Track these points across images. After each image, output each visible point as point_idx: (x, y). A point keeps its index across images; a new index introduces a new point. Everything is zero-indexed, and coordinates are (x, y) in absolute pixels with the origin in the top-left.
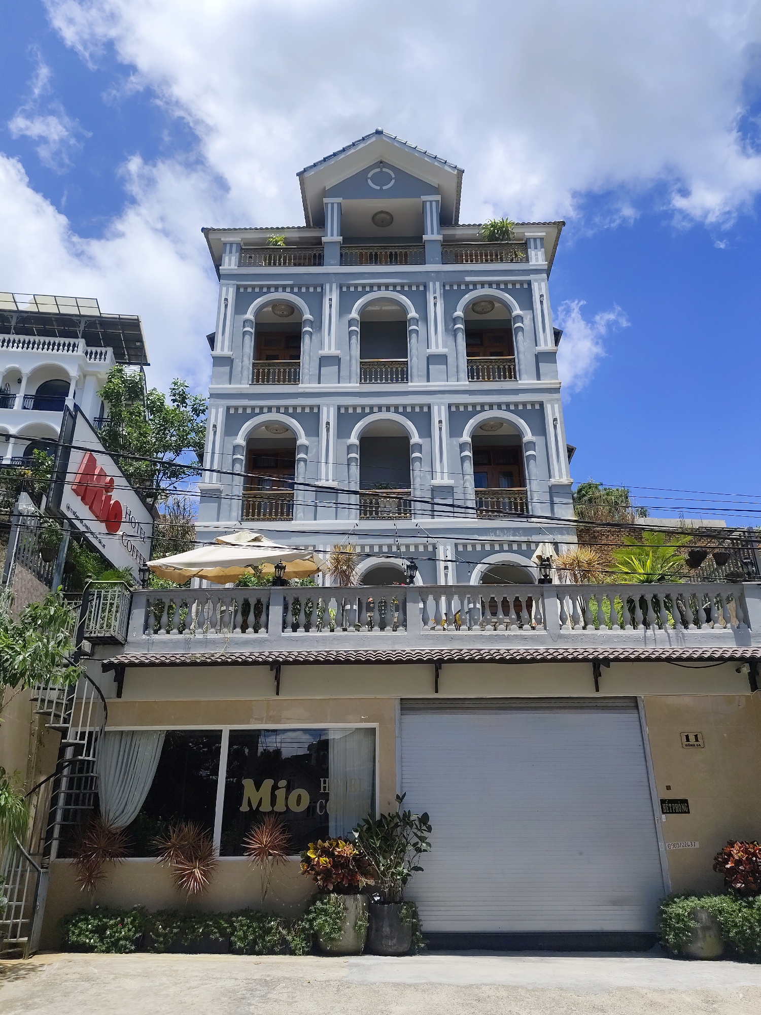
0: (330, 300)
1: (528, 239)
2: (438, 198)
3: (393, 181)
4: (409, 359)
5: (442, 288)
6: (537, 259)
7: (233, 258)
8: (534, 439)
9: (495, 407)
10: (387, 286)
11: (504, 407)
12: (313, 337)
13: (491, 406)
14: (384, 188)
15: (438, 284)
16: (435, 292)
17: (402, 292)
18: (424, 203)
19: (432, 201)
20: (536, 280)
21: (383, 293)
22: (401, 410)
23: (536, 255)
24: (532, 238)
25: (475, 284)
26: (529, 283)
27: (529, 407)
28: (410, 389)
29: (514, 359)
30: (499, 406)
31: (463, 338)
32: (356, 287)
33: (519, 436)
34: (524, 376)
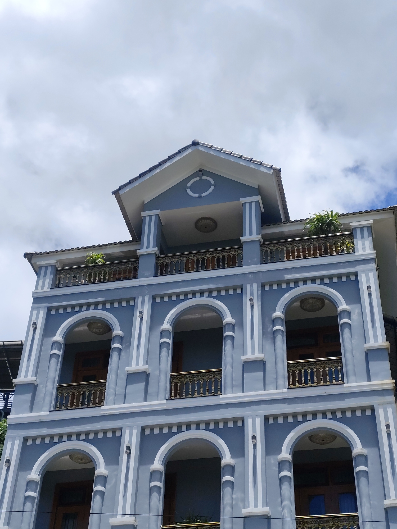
0: (141, 313)
1: (354, 229)
2: (258, 198)
3: (212, 188)
4: (223, 368)
5: (260, 289)
6: (364, 249)
7: (47, 281)
8: (365, 451)
9: (319, 416)
10: (202, 293)
11: (329, 415)
12: (123, 354)
13: (314, 415)
14: (203, 195)
15: (255, 286)
16: (252, 294)
17: (218, 297)
18: (244, 204)
19: (252, 202)
20: (363, 271)
21: (199, 300)
22: (212, 426)
23: (363, 244)
24: (358, 228)
25: (296, 282)
26: (356, 274)
27: (359, 413)
28: (222, 402)
29: (341, 359)
30: (324, 414)
31: (283, 340)
32: (170, 296)
33: (348, 449)
34: (352, 378)
